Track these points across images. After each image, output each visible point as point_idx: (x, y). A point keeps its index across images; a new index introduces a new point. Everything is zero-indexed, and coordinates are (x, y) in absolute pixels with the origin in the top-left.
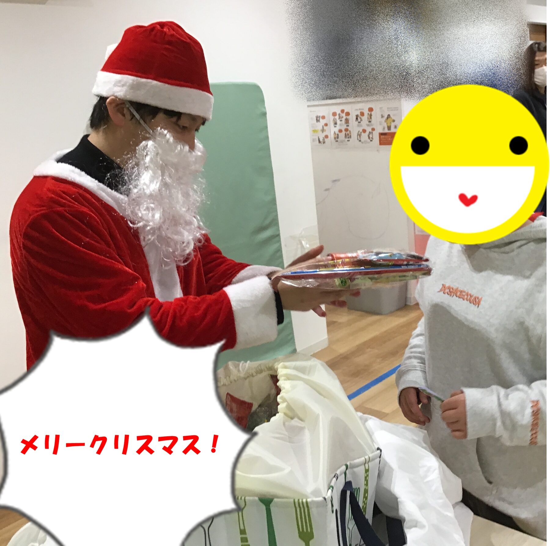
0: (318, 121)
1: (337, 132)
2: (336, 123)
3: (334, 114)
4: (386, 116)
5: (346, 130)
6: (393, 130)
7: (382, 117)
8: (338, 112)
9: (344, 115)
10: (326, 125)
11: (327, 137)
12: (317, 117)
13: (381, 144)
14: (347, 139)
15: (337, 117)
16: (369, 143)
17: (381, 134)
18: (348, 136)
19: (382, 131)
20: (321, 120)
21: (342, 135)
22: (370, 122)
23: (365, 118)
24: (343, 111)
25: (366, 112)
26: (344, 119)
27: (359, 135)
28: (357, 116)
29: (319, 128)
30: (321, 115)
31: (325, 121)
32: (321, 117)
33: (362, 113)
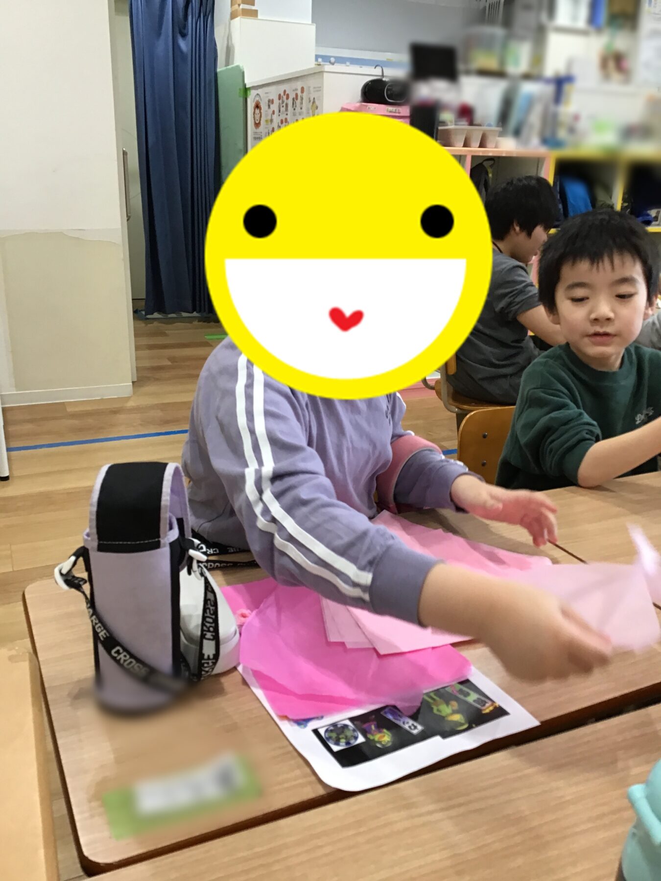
0: (269, 106)
1: (280, 124)
3: (280, 97)
4: (312, 101)
5: (286, 120)
7: (310, 101)
8: (282, 94)
9: (285, 97)
10: (273, 112)
12: (269, 101)
15: (281, 101)
20: (271, 106)
22: (301, 108)
23: (298, 102)
24: (285, 91)
25: (299, 92)
26: (284, 105)
28: (293, 99)
29: (269, 118)
30: (271, 98)
31: (274, 107)
32: (271, 102)
33: (297, 95)
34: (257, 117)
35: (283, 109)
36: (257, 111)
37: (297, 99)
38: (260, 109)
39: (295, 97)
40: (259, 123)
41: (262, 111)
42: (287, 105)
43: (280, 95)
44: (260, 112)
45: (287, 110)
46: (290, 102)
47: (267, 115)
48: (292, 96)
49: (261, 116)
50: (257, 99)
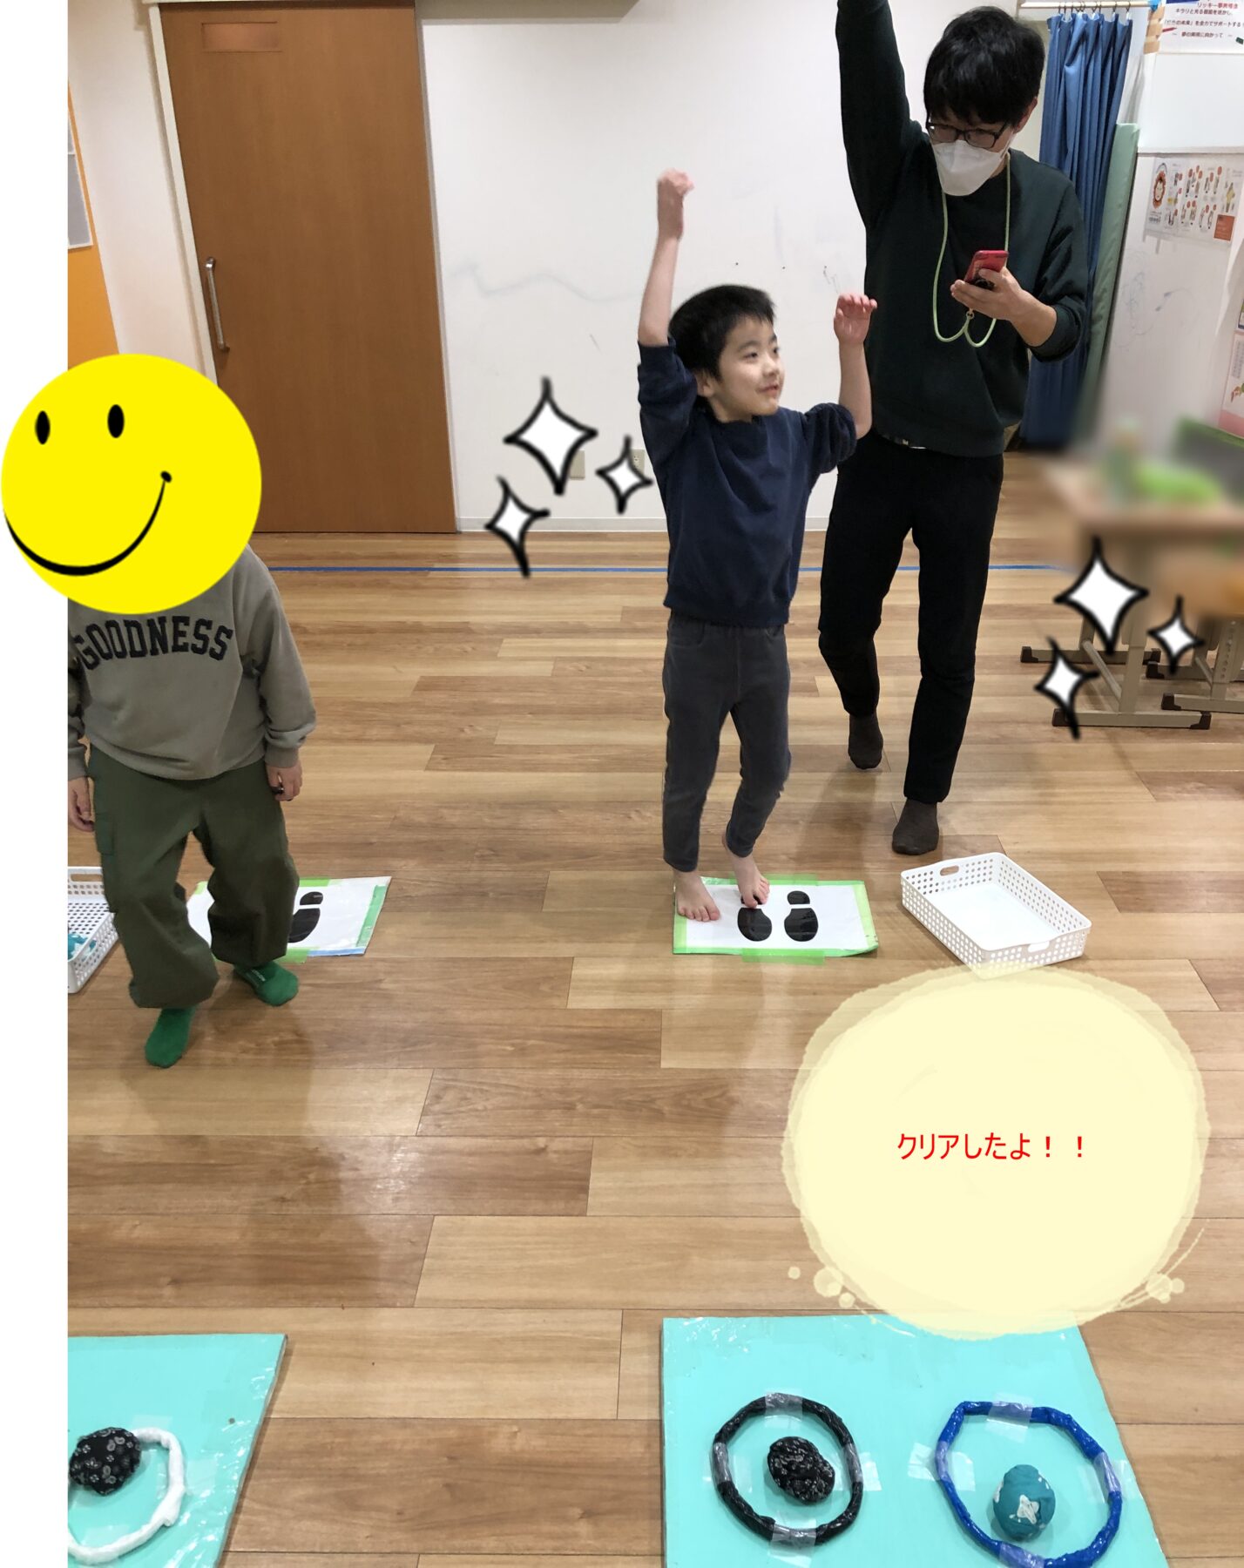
0: (1176, 182)
1: (1186, 206)
2: (1188, 191)
3: (1191, 173)
4: (1229, 185)
5: (1194, 203)
6: (1230, 214)
7: (1226, 186)
8: (1195, 170)
9: (1197, 175)
10: (1180, 191)
11: (1176, 213)
12: (1177, 176)
13: (1215, 237)
14: (1191, 221)
15: (1191, 178)
16: (1206, 231)
17: (1220, 218)
18: (1193, 213)
19: (1220, 213)
20: (1179, 182)
21: (1189, 211)
22: (1215, 193)
23: (1212, 184)
24: (1198, 167)
25: (1216, 175)
26: (1195, 184)
27: (1202, 216)
29: (1173, 196)
30: (1179, 173)
31: (1182, 184)
32: (1178, 176)
33: (1212, 175)
34: (1159, 192)
35: (1192, 189)
36: (1160, 185)
37: (1211, 180)
38: (1164, 184)
39: (1209, 176)
40: (1160, 200)
41: (1166, 186)
42: (1198, 185)
43: (1191, 170)
44: (1164, 188)
45: (1197, 191)
46: (1203, 181)
47: (1170, 193)
48: (1206, 175)
49: (1163, 193)
50: (1162, 169)
